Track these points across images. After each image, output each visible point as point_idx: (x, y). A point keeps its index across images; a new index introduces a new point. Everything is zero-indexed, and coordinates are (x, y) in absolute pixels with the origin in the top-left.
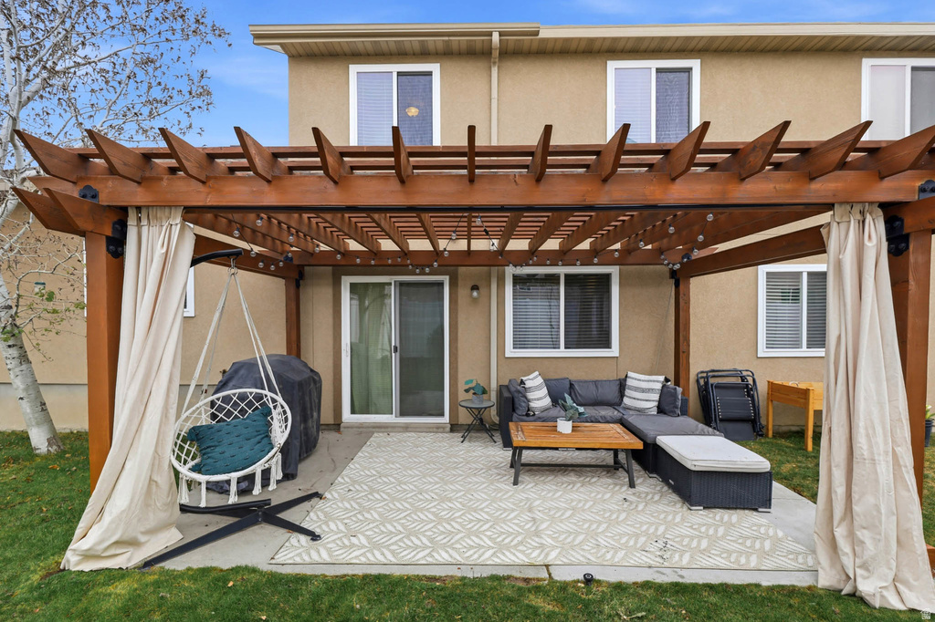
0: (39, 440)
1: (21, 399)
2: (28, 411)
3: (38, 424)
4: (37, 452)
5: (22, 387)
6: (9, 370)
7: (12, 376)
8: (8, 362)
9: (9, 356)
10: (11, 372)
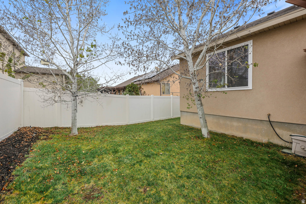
0: (205, 132)
1: (201, 118)
2: (202, 122)
3: (205, 127)
4: (204, 136)
5: (201, 114)
6: (198, 108)
7: (198, 110)
8: (198, 105)
9: (198, 104)
10: (198, 109)
